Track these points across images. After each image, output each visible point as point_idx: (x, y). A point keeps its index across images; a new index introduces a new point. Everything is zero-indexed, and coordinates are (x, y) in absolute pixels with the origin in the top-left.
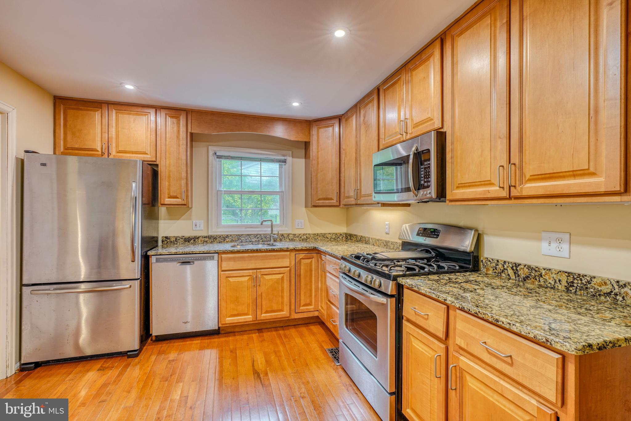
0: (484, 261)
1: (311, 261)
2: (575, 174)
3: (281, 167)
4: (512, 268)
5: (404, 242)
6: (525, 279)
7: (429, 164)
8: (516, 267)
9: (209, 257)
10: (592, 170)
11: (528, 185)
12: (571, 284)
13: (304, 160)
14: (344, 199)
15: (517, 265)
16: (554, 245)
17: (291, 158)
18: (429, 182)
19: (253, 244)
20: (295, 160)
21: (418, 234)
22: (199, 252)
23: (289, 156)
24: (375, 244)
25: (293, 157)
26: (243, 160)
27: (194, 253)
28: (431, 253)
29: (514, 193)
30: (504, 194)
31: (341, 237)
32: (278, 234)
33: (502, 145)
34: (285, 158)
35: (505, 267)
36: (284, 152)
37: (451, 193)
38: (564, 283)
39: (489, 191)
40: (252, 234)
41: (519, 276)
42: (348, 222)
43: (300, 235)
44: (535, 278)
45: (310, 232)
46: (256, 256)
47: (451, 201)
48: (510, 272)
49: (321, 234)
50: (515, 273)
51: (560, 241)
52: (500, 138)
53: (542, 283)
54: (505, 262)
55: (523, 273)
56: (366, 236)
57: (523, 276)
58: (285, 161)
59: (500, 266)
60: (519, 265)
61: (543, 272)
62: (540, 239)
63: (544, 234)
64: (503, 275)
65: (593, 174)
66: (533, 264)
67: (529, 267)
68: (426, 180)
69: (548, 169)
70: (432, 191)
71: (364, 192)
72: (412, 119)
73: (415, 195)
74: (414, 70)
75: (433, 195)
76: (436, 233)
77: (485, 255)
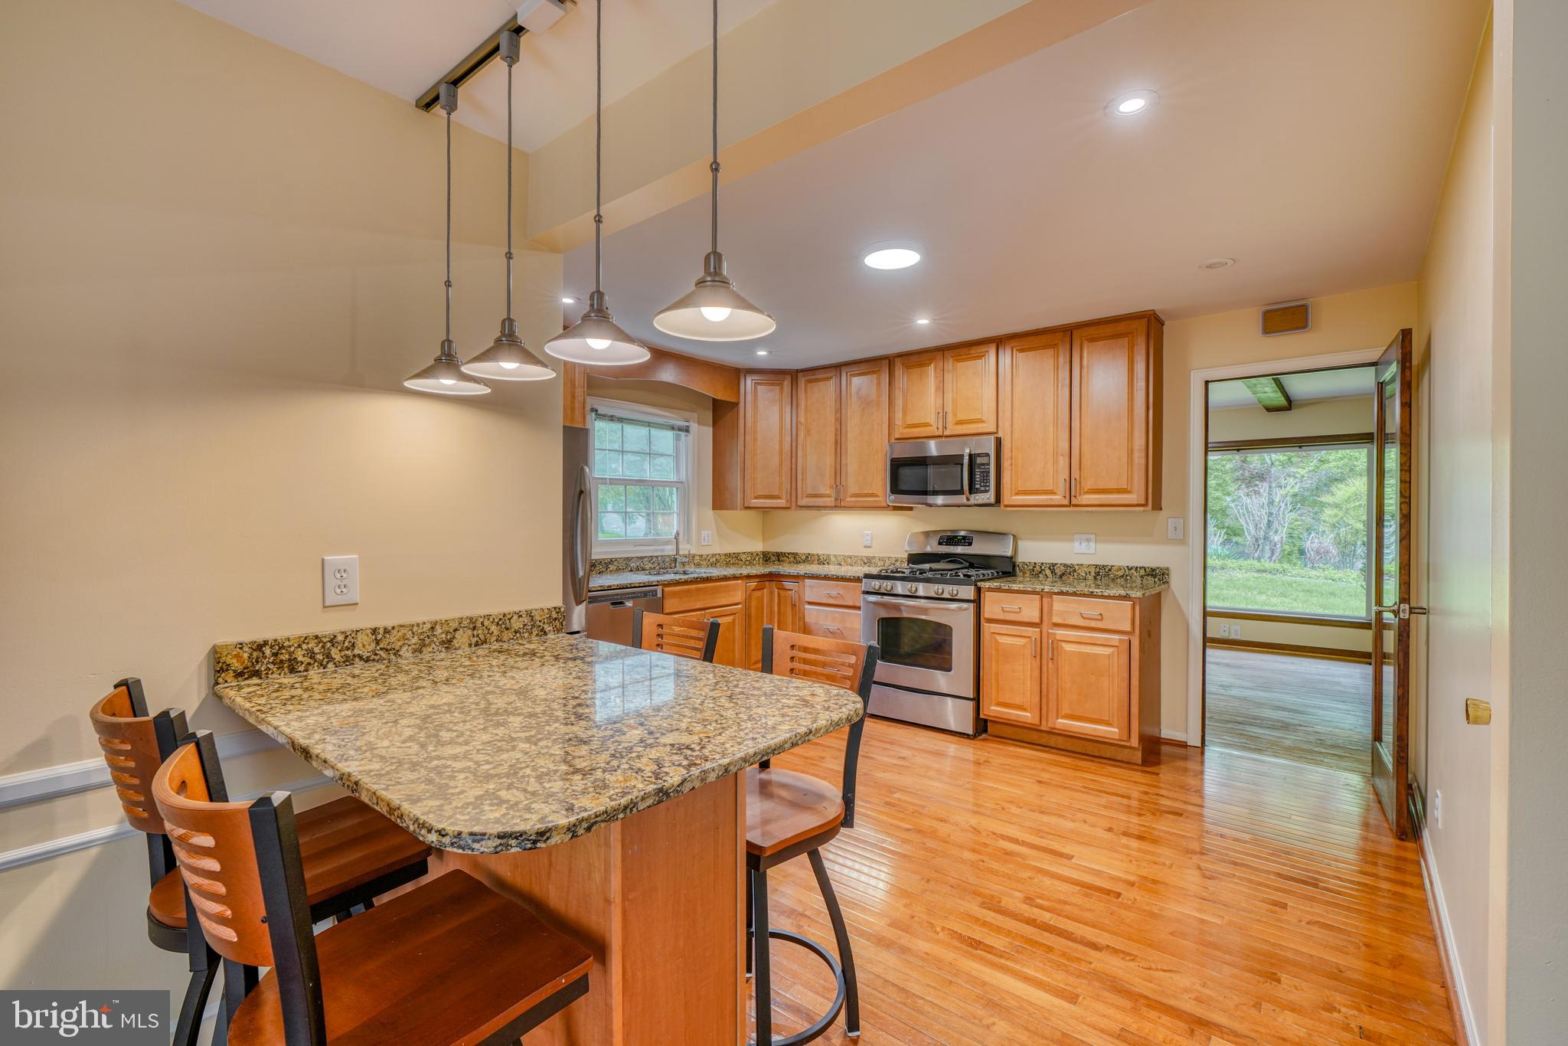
0: (1020, 565)
1: (763, 593)
2: (1119, 491)
3: (677, 438)
4: (1049, 568)
5: (912, 554)
6: (1061, 577)
7: (989, 469)
8: (1052, 567)
9: (649, 592)
10: (1129, 489)
11: (1086, 496)
12: (1098, 574)
13: (711, 429)
14: (802, 498)
15: (1054, 565)
16: (1084, 544)
17: (696, 425)
18: (989, 486)
19: (650, 574)
20: (701, 427)
21: (940, 543)
22: (638, 585)
23: (694, 422)
24: (842, 563)
25: (699, 424)
26: (653, 427)
27: (633, 585)
28: (962, 563)
29: (1074, 501)
30: (1066, 502)
31: (757, 559)
32: (689, 554)
33: (1063, 462)
34: (687, 424)
35: (1043, 568)
36: (687, 414)
37: (1008, 498)
38: (1093, 574)
39: (1052, 500)
40: (646, 557)
41: (1055, 574)
42: (766, 534)
43: (708, 555)
44: (1070, 574)
45: (718, 551)
46: (705, 588)
47: (1006, 506)
48: (1048, 572)
49: (734, 554)
50: (1052, 572)
51: (1088, 540)
52: (1062, 455)
53: (1076, 577)
54: (1042, 564)
55: (1058, 572)
56: (820, 553)
57: (1059, 573)
58: (687, 430)
59: (1038, 567)
60: (1056, 564)
61: (1077, 567)
62: (1072, 540)
63: (1076, 536)
64: (1041, 575)
65: (1129, 492)
66: (1068, 562)
67: (1065, 565)
68: (982, 484)
69: (1101, 485)
70: (989, 497)
71: (857, 491)
72: (955, 415)
73: (968, 499)
74: (958, 361)
75: (993, 500)
76: (966, 541)
77: (1021, 559)
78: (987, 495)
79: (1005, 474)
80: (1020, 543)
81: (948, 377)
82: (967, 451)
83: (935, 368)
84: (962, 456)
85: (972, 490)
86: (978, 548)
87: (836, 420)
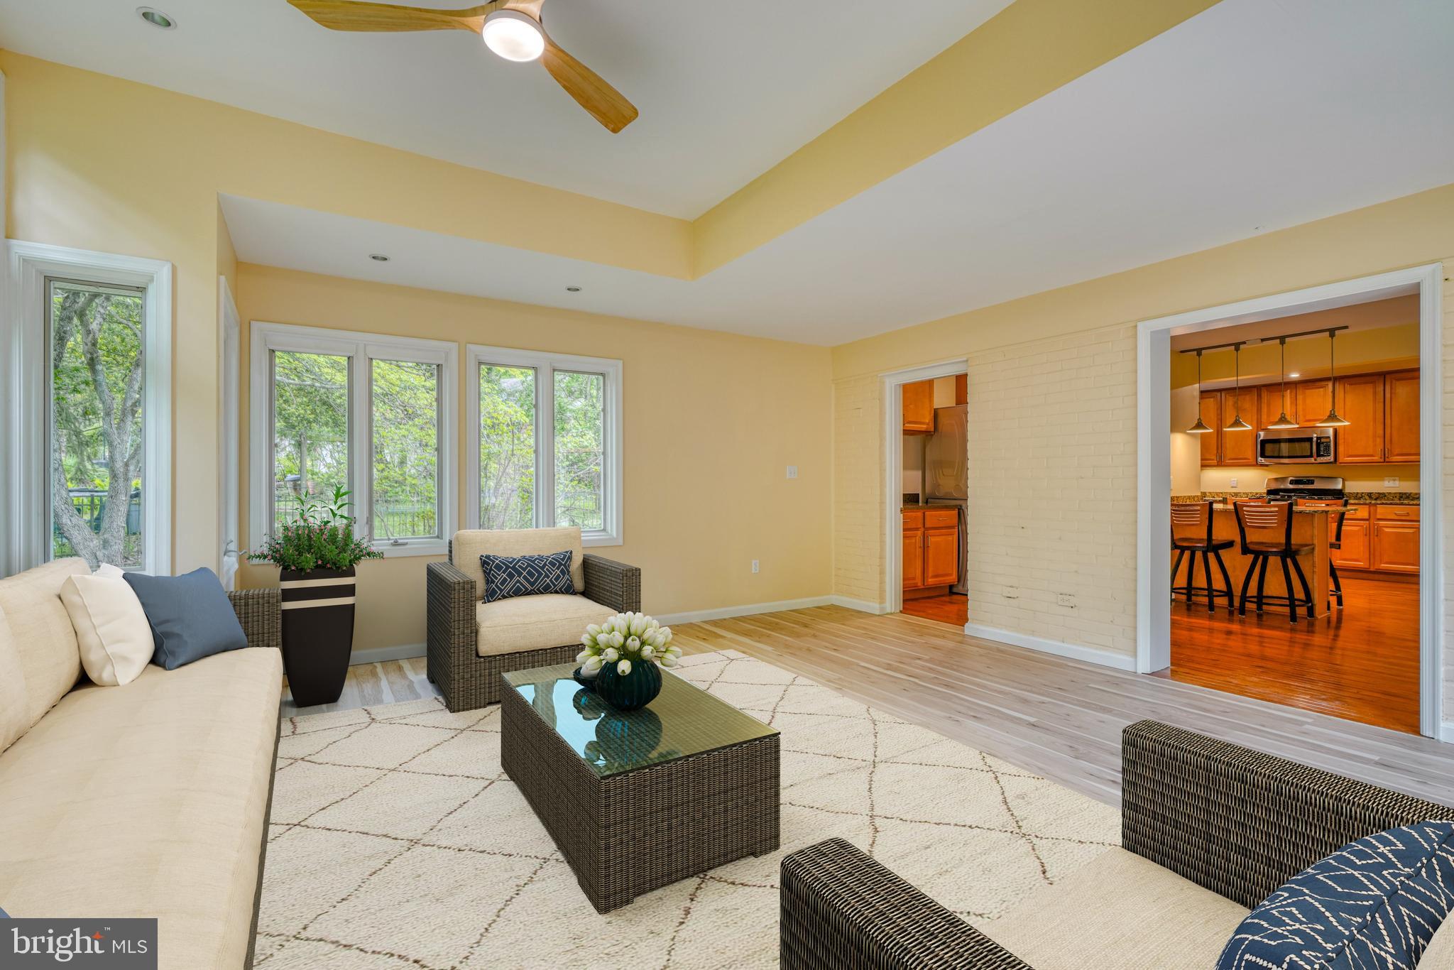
0: (1347, 494)
4: (1368, 495)
5: (1269, 489)
7: (1329, 444)
8: (1370, 495)
11: (1395, 457)
12: (1401, 497)
15: (1371, 493)
16: (1391, 482)
18: (1330, 453)
21: (1291, 484)
29: (1387, 460)
30: (1382, 460)
33: (1380, 441)
37: (1342, 458)
38: (1398, 497)
39: (1371, 459)
41: (1372, 498)
44: (1382, 497)
47: (1340, 463)
48: (1367, 497)
50: (1369, 497)
52: (1379, 437)
54: (1362, 493)
55: (1374, 496)
59: (1359, 495)
61: (1386, 494)
62: (1383, 481)
63: (1386, 478)
64: (1362, 497)
66: (1380, 492)
67: (1378, 493)
68: (1325, 452)
69: (1405, 452)
70: (1331, 458)
71: (1233, 456)
72: (1305, 416)
73: (1315, 460)
74: (1305, 389)
75: (1332, 460)
76: (1312, 482)
77: (1347, 491)
78: (1329, 458)
79: (1340, 447)
80: (1346, 483)
81: (1300, 397)
82: (1315, 435)
83: (1291, 393)
84: (1312, 438)
85: (1319, 455)
86: (1318, 485)
87: (1218, 419)
